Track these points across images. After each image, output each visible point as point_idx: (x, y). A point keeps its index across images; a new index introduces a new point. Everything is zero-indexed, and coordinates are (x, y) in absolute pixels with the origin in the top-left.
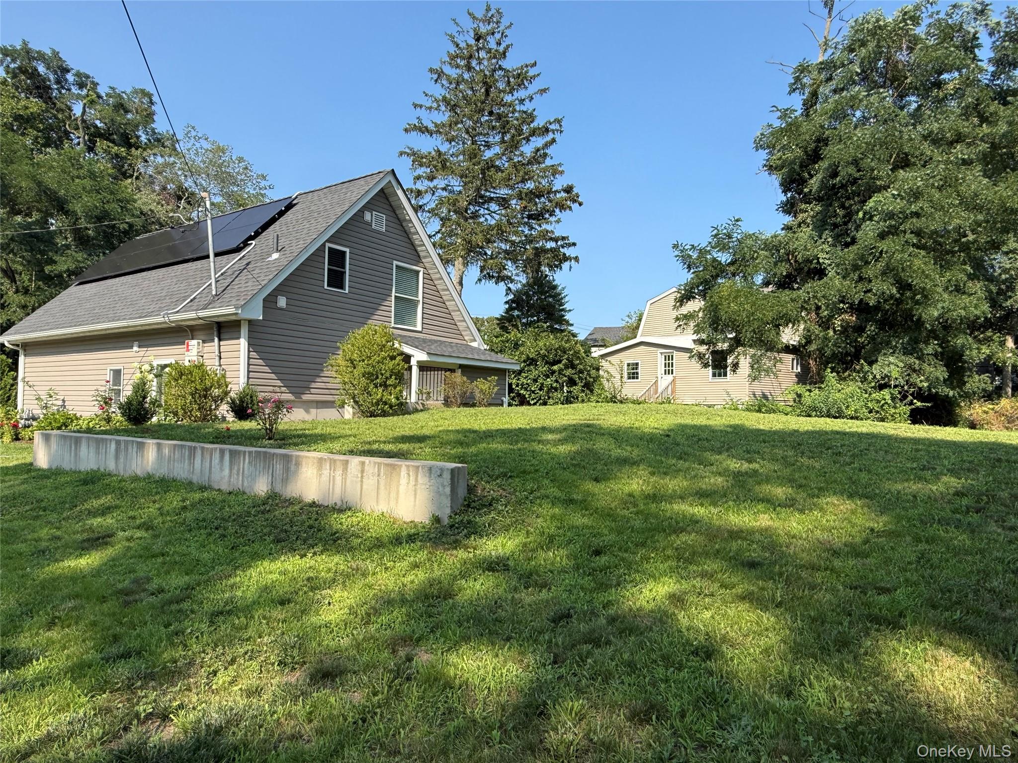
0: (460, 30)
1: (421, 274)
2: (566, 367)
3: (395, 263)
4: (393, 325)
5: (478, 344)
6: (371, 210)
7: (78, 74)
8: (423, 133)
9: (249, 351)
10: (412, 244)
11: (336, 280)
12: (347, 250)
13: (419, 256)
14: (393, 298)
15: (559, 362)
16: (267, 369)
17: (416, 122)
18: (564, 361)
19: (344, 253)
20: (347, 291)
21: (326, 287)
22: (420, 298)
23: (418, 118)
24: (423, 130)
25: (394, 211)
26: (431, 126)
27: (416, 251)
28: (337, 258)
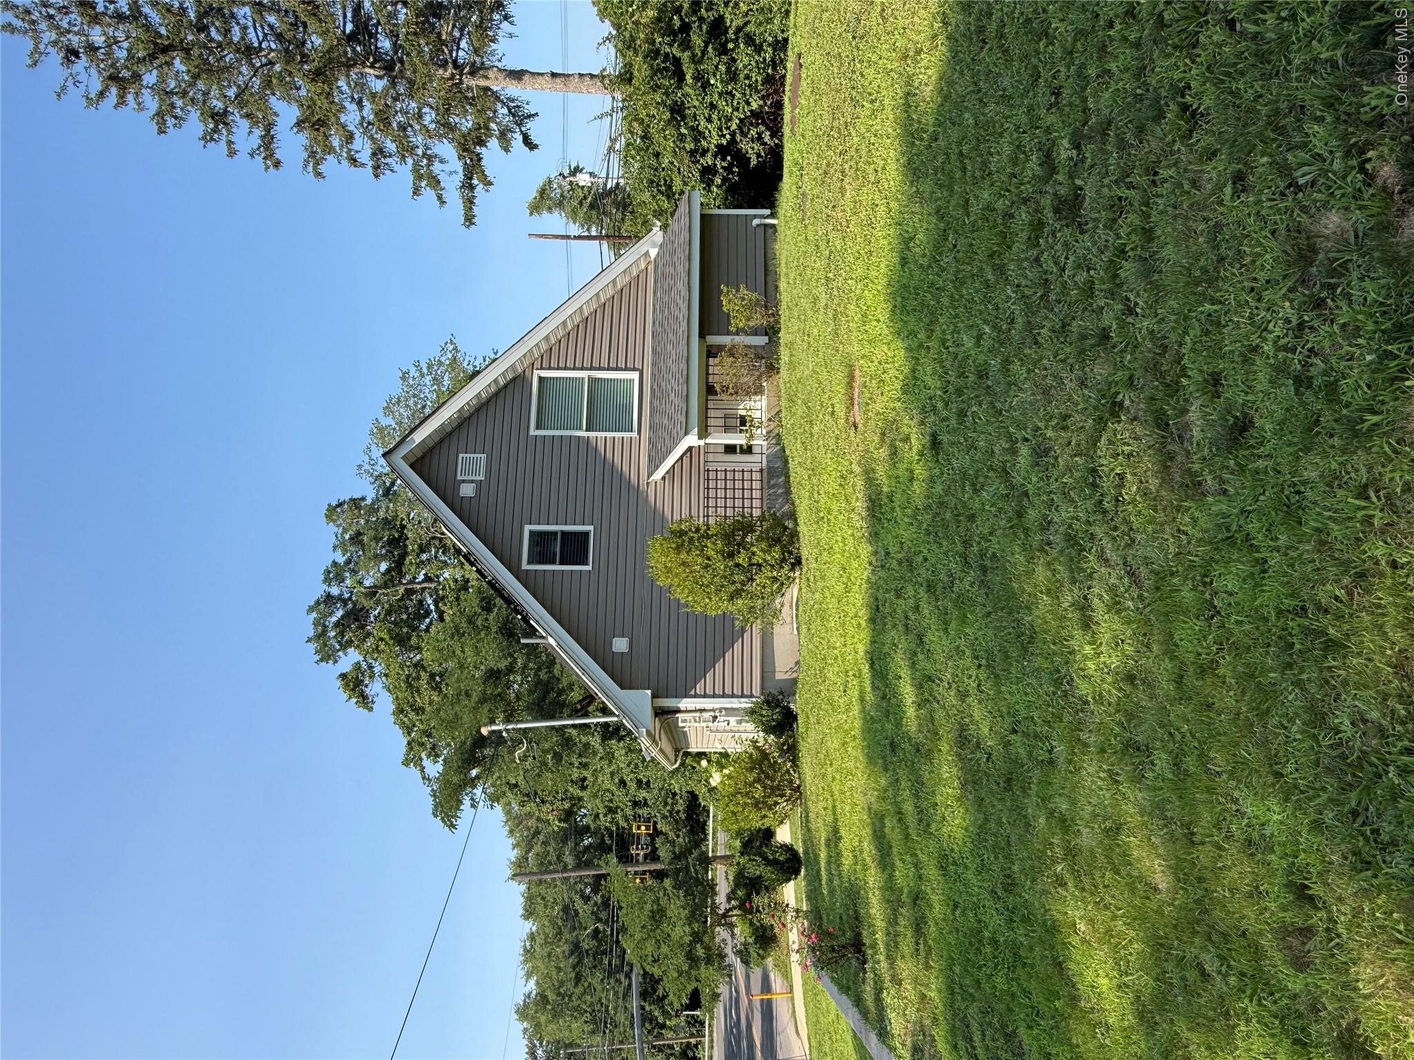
0: (71, 81)
1: (545, 374)
2: (686, 45)
3: (533, 432)
4: (635, 434)
5: (651, 244)
6: (457, 484)
7: (327, 580)
8: (272, 138)
9: (696, 696)
10: (496, 394)
11: (574, 548)
12: (528, 528)
13: (514, 379)
14: (592, 434)
15: (677, 62)
16: (719, 666)
17: (259, 159)
18: (676, 51)
19: (532, 533)
20: (591, 528)
21: (589, 568)
22: (584, 374)
23: (252, 155)
24: (268, 141)
25: (449, 435)
26: (259, 132)
27: (506, 386)
28: (543, 546)
